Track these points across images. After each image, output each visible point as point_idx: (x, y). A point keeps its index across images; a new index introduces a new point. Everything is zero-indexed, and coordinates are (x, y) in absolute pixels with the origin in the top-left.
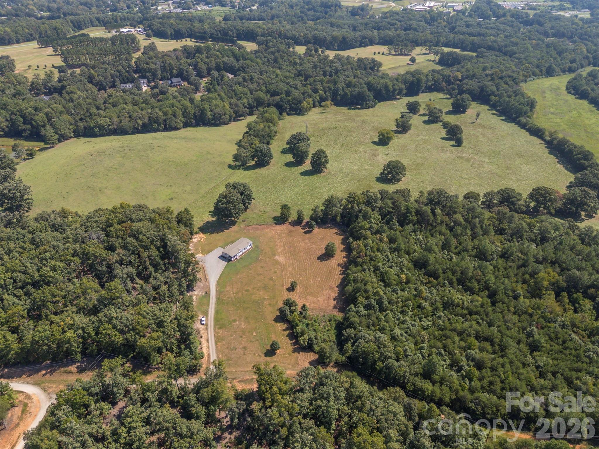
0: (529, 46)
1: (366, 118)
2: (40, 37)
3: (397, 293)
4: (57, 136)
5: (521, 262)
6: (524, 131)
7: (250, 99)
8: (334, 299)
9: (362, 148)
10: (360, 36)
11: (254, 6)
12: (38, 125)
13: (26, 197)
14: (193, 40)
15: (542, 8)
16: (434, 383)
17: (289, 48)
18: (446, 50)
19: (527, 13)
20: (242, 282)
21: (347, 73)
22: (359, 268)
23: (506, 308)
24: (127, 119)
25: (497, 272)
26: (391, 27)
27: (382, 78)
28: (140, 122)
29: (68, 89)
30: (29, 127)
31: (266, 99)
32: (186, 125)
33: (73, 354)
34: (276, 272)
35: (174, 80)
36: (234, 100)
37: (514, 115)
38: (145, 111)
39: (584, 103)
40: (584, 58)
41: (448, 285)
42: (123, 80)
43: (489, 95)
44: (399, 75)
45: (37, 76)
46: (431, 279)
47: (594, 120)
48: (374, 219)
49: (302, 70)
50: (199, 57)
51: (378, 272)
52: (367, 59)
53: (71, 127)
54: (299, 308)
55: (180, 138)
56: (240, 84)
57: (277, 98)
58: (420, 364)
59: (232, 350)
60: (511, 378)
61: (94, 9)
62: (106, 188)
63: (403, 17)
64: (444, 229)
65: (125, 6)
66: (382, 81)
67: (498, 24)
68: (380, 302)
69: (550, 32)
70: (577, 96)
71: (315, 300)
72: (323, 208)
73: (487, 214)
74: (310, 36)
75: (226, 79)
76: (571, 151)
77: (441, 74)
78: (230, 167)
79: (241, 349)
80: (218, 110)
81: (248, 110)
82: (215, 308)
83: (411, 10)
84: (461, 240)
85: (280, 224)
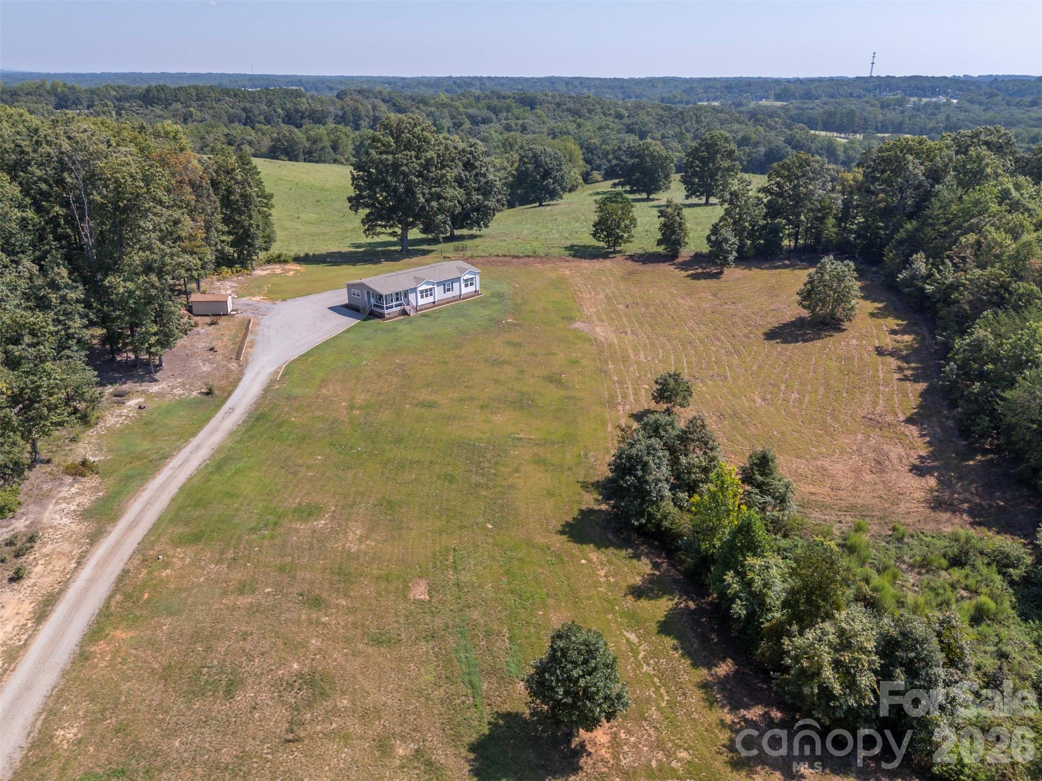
85: (593, 258)
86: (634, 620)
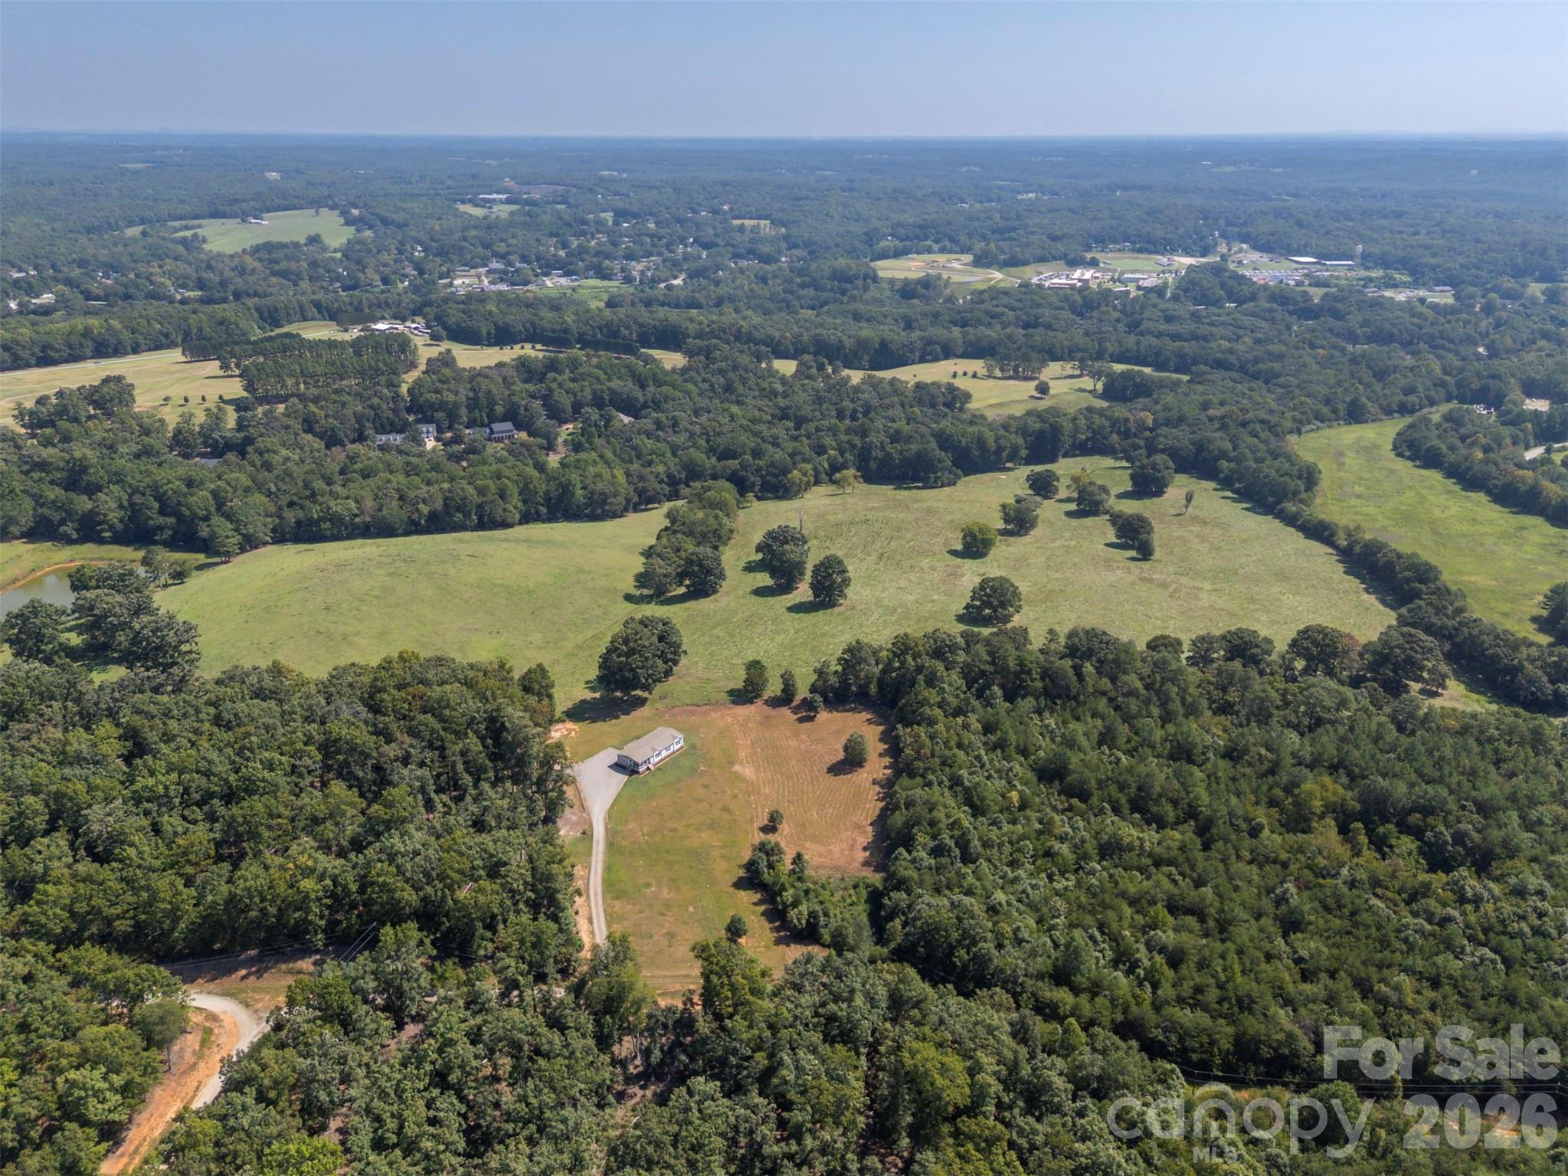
0: (1309, 360)
1: (935, 505)
2: (184, 340)
3: (1000, 828)
4: (236, 539)
5: (1266, 766)
6: (1293, 530)
7: (672, 465)
8: (865, 849)
9: (925, 563)
10: (921, 339)
11: (675, 278)
12: (194, 516)
13: (184, 648)
14: (539, 346)
15: (1343, 282)
16: (1076, 991)
17: (759, 362)
18: (1119, 368)
19: (1305, 292)
20: (661, 814)
21: (890, 413)
22: (919, 780)
23: (1232, 851)
24: (395, 503)
25: (1214, 786)
26: (994, 321)
27: (972, 423)
28: (425, 509)
29: (260, 443)
30: (171, 520)
31: (708, 465)
32: (526, 519)
33: (308, 933)
34: (735, 796)
35: (496, 427)
36: (636, 466)
37: (1271, 499)
38: (436, 487)
39: (1435, 476)
40: (1435, 385)
41: (1109, 812)
42: (382, 426)
43: (1216, 459)
44: (1012, 417)
45: (187, 418)
46: (1075, 801)
47: (1454, 510)
48: (950, 685)
49: (788, 408)
50: (555, 380)
51: (958, 789)
52: (936, 385)
53: (269, 520)
54: (788, 858)
55: (517, 541)
56: (649, 435)
57: (733, 464)
58: (1049, 957)
59: (642, 938)
60: (1239, 979)
61: (305, 284)
62: (358, 633)
63: (1019, 301)
64: (1102, 705)
65: (377, 277)
66: (971, 429)
67: (1239, 316)
68: (963, 843)
69: (1359, 331)
70: (1418, 463)
71: (822, 849)
72: (840, 668)
73: (1193, 675)
74: (806, 337)
75: (616, 423)
76: (1390, 565)
77: (1107, 418)
78: (629, 598)
79: (664, 936)
80: (600, 486)
81: (667, 489)
82: (604, 862)
83: (1040, 286)
84: (1139, 726)
85: (744, 703)
86: (753, 912)
